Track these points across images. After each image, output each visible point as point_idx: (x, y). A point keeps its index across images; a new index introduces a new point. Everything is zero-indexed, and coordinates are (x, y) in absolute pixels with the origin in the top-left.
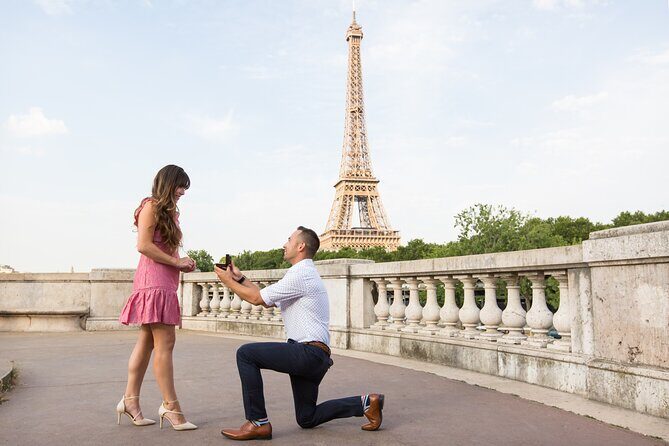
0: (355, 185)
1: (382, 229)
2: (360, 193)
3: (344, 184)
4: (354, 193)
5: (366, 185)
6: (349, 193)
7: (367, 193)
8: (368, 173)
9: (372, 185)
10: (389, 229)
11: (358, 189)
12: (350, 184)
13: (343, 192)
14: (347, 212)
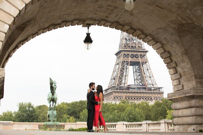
0: (130, 53)
1: (149, 86)
2: (134, 60)
3: (123, 53)
4: (130, 59)
5: (139, 54)
6: (126, 59)
7: (140, 60)
8: (140, 45)
9: (142, 54)
10: (155, 86)
11: (133, 56)
12: (126, 53)
13: (122, 59)
14: (125, 74)
